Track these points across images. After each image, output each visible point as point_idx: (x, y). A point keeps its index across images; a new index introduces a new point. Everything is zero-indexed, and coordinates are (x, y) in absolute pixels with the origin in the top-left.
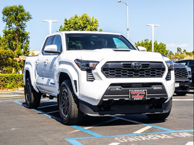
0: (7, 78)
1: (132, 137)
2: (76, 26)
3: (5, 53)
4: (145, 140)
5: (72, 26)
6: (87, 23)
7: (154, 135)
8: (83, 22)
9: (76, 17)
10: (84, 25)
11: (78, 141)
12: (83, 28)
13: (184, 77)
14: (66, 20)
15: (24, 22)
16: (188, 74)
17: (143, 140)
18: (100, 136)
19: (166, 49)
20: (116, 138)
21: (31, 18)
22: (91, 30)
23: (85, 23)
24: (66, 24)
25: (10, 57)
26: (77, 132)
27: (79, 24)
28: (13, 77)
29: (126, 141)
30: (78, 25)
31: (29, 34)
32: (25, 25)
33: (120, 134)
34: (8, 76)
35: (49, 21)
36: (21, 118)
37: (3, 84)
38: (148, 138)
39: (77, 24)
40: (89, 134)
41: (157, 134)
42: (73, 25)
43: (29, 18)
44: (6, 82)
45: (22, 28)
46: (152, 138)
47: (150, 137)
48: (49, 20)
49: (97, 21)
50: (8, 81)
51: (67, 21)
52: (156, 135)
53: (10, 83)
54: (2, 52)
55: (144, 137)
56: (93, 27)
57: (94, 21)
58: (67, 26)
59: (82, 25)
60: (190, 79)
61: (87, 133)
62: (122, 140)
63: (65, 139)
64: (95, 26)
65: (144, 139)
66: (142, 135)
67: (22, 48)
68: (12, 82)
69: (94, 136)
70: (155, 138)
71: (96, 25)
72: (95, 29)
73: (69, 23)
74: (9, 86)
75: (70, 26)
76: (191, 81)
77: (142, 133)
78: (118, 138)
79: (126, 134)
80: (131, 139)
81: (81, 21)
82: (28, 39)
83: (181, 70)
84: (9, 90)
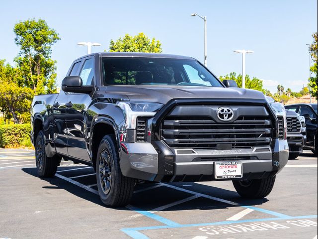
0: (23, 130)
1: (226, 228)
3: (20, 92)
4: (246, 231)
7: (260, 223)
8: (138, 46)
9: (127, 38)
10: (139, 51)
11: (141, 232)
13: (294, 131)
14: (112, 43)
15: (48, 45)
16: (300, 127)
17: (243, 232)
18: (176, 224)
19: (263, 88)
20: (201, 229)
21: (58, 39)
23: (142, 48)
24: (112, 48)
25: (28, 98)
26: (138, 218)
27: (131, 49)
29: (217, 233)
31: (55, 64)
32: (49, 49)
33: (207, 222)
34: (25, 127)
35: (87, 44)
36: (48, 193)
37: (17, 139)
38: (250, 228)
39: (129, 48)
40: (158, 222)
41: (264, 222)
42: (123, 50)
43: (55, 39)
44: (21, 137)
45: (44, 54)
46: (257, 228)
47: (253, 228)
48: (87, 42)
49: (160, 45)
50: (24, 134)
51: (113, 45)
52: (263, 224)
53: (28, 138)
54: (15, 91)
55: (244, 226)
57: (155, 45)
58: (114, 51)
60: (303, 133)
61: (154, 219)
62: (211, 232)
63: (121, 230)
65: (245, 229)
66: (241, 224)
67: (45, 84)
69: (166, 225)
70: (262, 229)
71: (158, 51)
73: (117, 46)
74: (25, 141)
75: (119, 51)
76: (305, 137)
77: (240, 220)
78: (203, 229)
79: (216, 221)
80: (225, 231)
81: (134, 45)
82: (55, 71)
83: (291, 120)
84: (26, 148)
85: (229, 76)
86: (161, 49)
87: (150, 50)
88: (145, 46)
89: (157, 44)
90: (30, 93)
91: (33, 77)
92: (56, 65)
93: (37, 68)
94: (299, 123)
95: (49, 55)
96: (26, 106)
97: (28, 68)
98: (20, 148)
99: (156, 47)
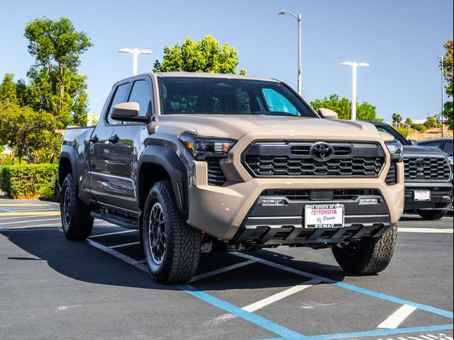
2: (189, 63)
5: (179, 63)
6: (213, 56)
8: (205, 54)
9: (189, 43)
12: (206, 68)
13: (440, 179)
14: (166, 51)
21: (90, 45)
22: (222, 71)
24: (168, 58)
25: (46, 128)
27: (195, 58)
30: (194, 61)
32: (76, 59)
35: (132, 51)
43: (85, 46)
45: (70, 66)
48: (132, 49)
49: (235, 54)
51: (169, 53)
56: (227, 66)
57: (229, 53)
58: (170, 63)
64: (231, 63)
71: (234, 62)
72: (230, 69)
73: (173, 55)
81: (199, 53)
83: (435, 162)
86: (237, 59)
87: (222, 61)
89: (232, 53)
90: (50, 120)
92: (86, 82)
94: (447, 167)
99: (231, 56)
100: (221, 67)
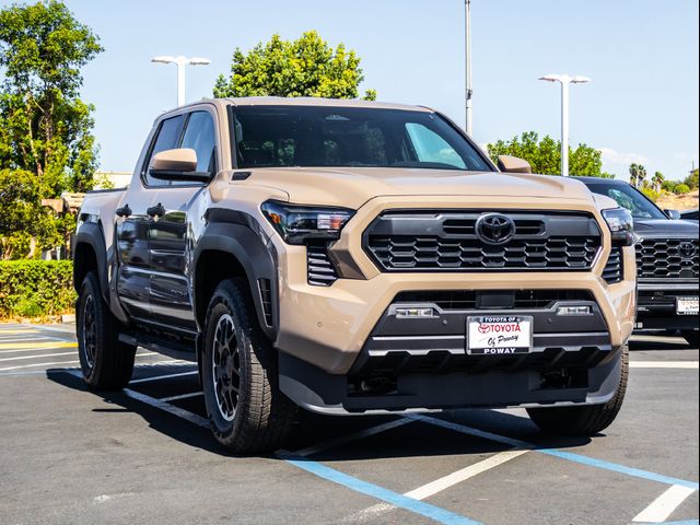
2: (277, 80)
3: (6, 182)
5: (260, 80)
6: (317, 68)
8: (303, 64)
10: (306, 77)
12: (305, 88)
14: (238, 57)
15: (73, 67)
21: (98, 50)
22: (334, 95)
23: (314, 69)
24: (239, 71)
25: (25, 196)
27: (286, 72)
28: (43, 271)
30: (285, 77)
32: (75, 75)
34: (21, 267)
35: (176, 60)
39: (280, 71)
42: (264, 76)
43: (90, 51)
44: (12, 292)
45: (64, 87)
48: (175, 56)
49: (356, 63)
50: (21, 287)
51: (241, 62)
53: (30, 296)
56: (344, 84)
57: (345, 61)
58: (242, 79)
59: (301, 76)
64: (350, 79)
68: (35, 290)
71: (354, 78)
72: (348, 90)
73: (249, 66)
74: (24, 304)
75: (256, 79)
81: (294, 62)
82: (89, 129)
84: (26, 321)
85: (520, 141)
86: (360, 71)
87: (333, 75)
88: (321, 66)
89: (350, 61)
90: (31, 183)
91: (35, 144)
92: (92, 115)
93: (44, 122)
95: (76, 90)
96: (20, 215)
97: (25, 121)
98: (11, 321)
99: (349, 67)
100: (331, 86)
